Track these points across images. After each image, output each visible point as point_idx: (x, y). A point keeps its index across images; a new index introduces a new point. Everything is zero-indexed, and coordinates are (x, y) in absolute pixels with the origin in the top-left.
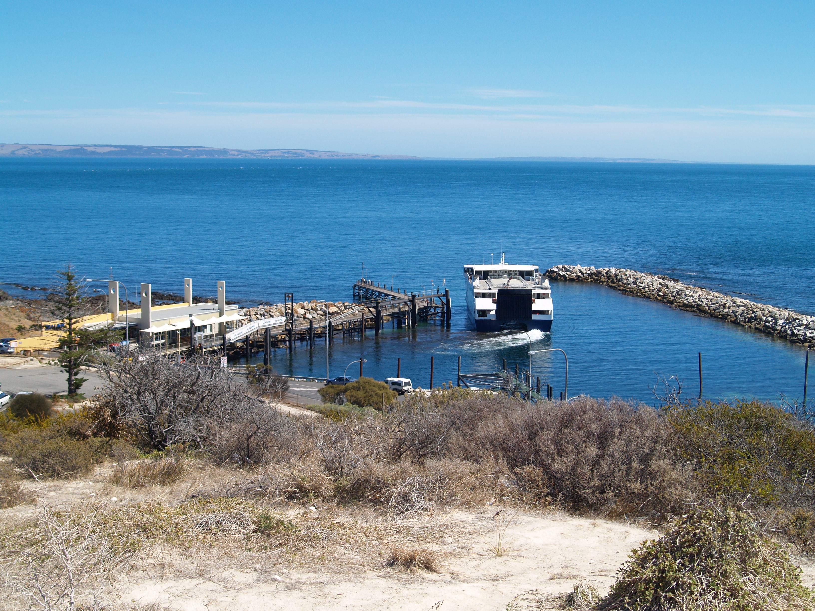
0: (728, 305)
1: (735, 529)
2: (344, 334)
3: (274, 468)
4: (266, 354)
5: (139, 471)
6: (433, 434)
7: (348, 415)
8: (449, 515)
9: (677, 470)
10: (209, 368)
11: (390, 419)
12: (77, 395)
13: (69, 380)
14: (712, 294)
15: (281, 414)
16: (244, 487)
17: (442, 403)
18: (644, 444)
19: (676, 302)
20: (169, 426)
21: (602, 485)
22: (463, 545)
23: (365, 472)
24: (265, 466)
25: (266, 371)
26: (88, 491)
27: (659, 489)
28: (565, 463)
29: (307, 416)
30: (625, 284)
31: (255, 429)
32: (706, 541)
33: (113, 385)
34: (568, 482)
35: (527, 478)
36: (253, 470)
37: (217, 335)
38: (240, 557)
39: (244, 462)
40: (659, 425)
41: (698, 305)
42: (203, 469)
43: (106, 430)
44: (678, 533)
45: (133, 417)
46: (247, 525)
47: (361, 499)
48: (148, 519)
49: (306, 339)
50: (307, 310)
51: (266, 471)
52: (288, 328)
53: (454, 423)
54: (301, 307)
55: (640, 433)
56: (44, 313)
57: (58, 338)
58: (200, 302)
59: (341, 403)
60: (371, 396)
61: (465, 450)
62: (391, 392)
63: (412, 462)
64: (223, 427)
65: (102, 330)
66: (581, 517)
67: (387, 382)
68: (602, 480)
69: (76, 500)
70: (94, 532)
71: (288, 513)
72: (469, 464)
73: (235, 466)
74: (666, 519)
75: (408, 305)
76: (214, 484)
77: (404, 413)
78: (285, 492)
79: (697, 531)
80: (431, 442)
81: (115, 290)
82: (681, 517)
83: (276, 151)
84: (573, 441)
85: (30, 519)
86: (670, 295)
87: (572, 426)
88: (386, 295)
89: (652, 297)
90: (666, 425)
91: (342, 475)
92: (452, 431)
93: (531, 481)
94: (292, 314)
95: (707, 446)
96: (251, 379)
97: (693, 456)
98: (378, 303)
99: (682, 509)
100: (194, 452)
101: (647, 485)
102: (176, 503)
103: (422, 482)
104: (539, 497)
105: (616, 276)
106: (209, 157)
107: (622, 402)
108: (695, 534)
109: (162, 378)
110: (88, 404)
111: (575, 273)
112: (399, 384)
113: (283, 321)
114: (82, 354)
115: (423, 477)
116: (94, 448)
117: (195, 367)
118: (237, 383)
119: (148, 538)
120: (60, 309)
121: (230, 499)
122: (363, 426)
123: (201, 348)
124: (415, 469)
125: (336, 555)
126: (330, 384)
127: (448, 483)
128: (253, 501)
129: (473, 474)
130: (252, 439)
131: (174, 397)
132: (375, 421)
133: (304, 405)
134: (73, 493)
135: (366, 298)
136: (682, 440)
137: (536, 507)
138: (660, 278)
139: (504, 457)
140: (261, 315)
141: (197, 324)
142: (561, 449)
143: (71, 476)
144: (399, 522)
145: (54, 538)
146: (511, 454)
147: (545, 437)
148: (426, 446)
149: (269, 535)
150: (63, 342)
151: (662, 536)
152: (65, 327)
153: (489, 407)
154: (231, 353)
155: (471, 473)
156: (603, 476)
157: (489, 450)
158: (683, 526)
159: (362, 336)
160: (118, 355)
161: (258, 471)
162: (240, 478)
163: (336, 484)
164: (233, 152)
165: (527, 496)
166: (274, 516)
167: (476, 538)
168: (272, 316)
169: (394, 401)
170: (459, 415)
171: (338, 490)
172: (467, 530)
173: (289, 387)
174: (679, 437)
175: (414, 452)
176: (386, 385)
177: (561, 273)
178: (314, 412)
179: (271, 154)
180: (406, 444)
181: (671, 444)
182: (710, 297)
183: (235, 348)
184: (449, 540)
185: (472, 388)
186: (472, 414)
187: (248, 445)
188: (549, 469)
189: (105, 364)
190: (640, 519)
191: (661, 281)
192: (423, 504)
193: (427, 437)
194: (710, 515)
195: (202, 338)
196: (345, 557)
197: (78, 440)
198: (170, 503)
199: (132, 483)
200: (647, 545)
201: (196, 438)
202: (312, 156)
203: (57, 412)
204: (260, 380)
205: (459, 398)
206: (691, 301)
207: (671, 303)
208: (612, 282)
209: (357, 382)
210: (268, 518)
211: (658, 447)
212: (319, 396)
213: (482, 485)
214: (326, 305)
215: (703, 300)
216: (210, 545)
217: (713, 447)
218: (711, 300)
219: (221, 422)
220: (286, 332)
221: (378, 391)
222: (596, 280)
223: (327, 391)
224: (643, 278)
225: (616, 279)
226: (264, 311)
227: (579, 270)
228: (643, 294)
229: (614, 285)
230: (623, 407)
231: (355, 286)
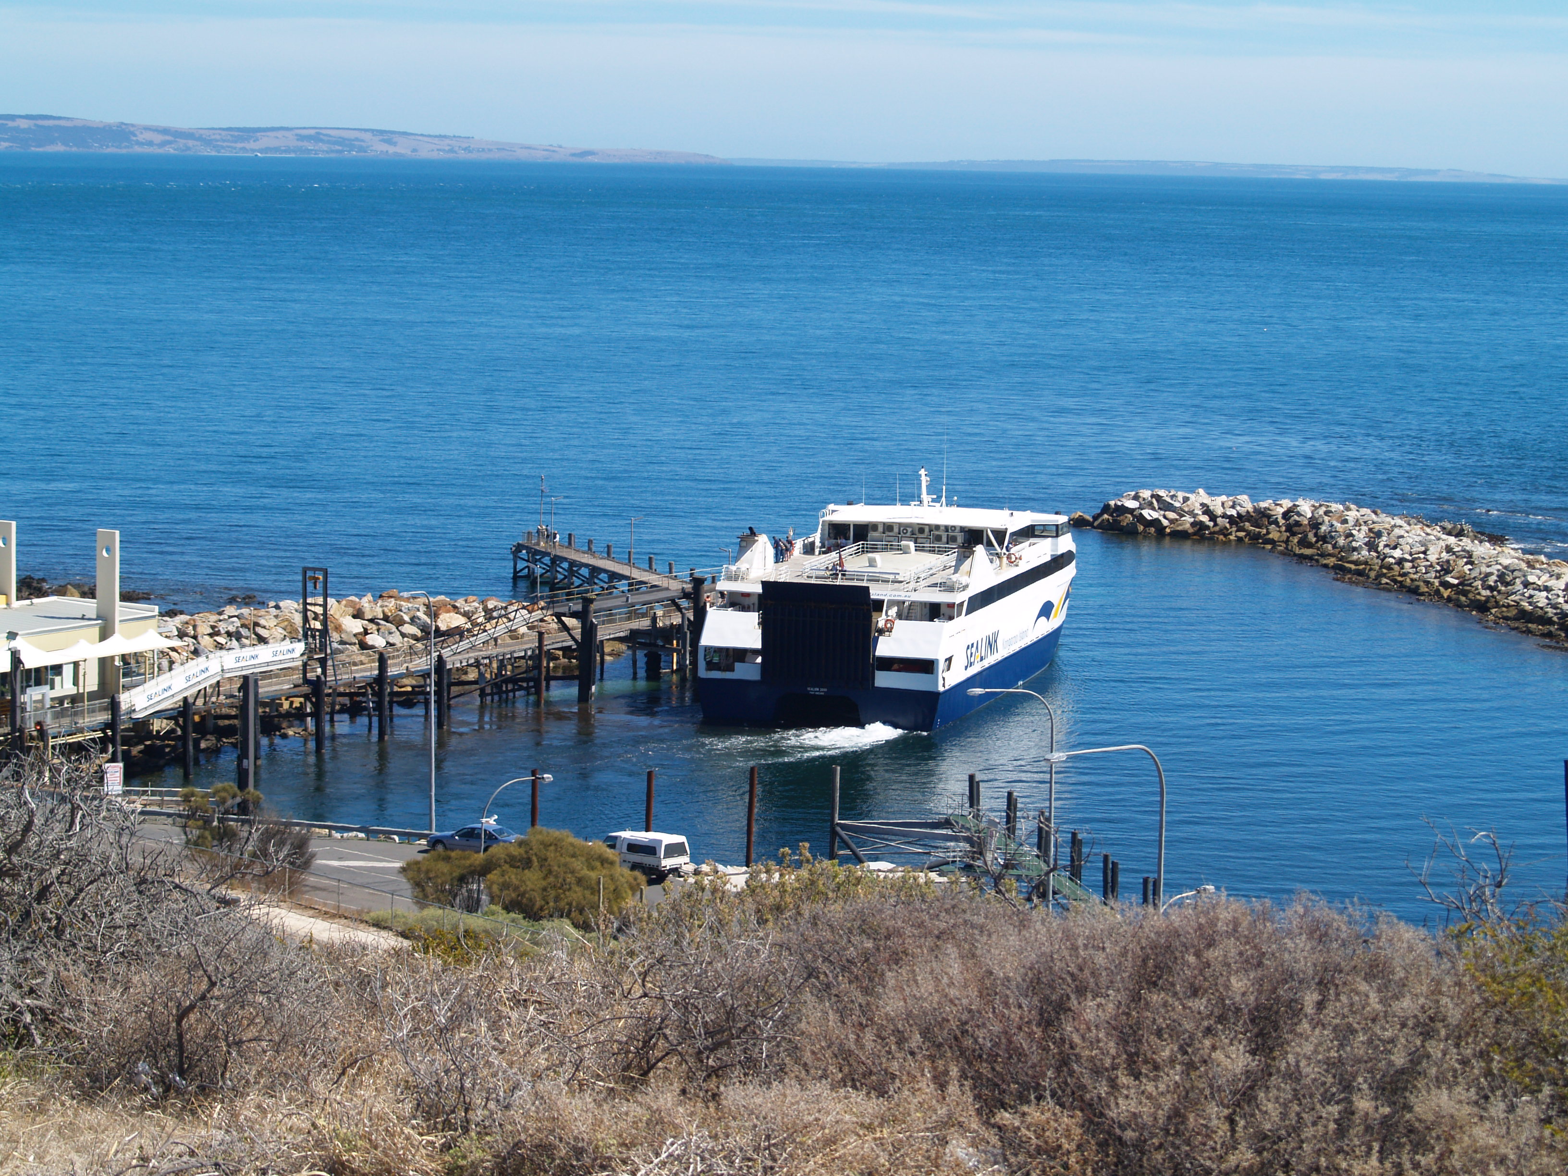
2: (483, 694)
3: (259, 1106)
4: (244, 755)
6: (748, 1005)
7: (491, 943)
9: (1491, 1119)
10: (63, 799)
11: (618, 959)
15: (284, 940)
16: (166, 1166)
17: (778, 909)
18: (1392, 1041)
19: (1497, 605)
21: (1263, 1164)
23: (539, 1120)
24: (232, 1101)
25: (243, 808)
28: (1150, 1097)
29: (365, 948)
30: (1342, 549)
31: (204, 986)
34: (1159, 1156)
35: (1034, 1141)
36: (193, 1112)
37: (92, 696)
39: (167, 1089)
40: (1438, 982)
42: (39, 1109)
49: (366, 708)
50: (371, 621)
51: (234, 1115)
52: (311, 676)
53: (811, 973)
54: (351, 610)
55: (1378, 1007)
58: (42, 594)
59: (472, 906)
60: (563, 886)
61: (844, 1055)
62: (624, 873)
63: (684, 1092)
64: (103, 979)
67: (613, 843)
68: (1264, 1149)
72: (857, 1097)
73: (137, 1101)
75: (679, 609)
76: (74, 1156)
77: (661, 941)
80: (744, 1030)
83: (280, 134)
84: (1174, 1030)
86: (1478, 583)
87: (1173, 985)
88: (614, 576)
89: (1423, 589)
90: (1459, 984)
91: (466, 1130)
92: (807, 996)
93: (1046, 1152)
94: (324, 632)
96: (196, 832)
97: (1540, 1079)
98: (587, 602)
100: (13, 1055)
101: (1398, 1165)
103: (713, 1153)
105: (1315, 524)
106: (74, 149)
111: (1192, 513)
112: (650, 849)
113: (297, 654)
115: (715, 1137)
117: (19, 795)
118: (151, 844)
122: (536, 980)
123: (42, 734)
124: (692, 1114)
126: (440, 848)
127: (791, 1155)
129: (870, 1128)
130: (193, 1017)
132: (571, 963)
133: (360, 912)
135: (553, 586)
136: (1508, 1028)
138: (1449, 534)
139: (963, 1076)
141: (32, 660)
142: (1137, 1054)
146: (985, 1069)
147: (1089, 1015)
148: (727, 1043)
153: (921, 925)
154: (136, 750)
155: (862, 1125)
156: (1265, 1137)
157: (919, 1057)
159: (537, 704)
161: (210, 1116)
162: (154, 1138)
163: (447, 1158)
164: (148, 136)
168: (262, 640)
170: (827, 947)
173: (313, 856)
174: (1498, 1020)
175: (691, 1061)
176: (609, 853)
177: (1147, 514)
178: (384, 934)
179: (266, 141)
180: (666, 1037)
181: (1474, 1042)
183: (149, 735)
185: (874, 865)
186: (869, 945)
187: (180, 1036)
188: (1102, 1115)
191: (1452, 540)
193: (731, 1013)
195: (48, 704)
201: (21, 1013)
202: (391, 149)
204: (225, 835)
205: (830, 895)
206: (1542, 603)
207: (1483, 607)
208: (1304, 543)
209: (521, 844)
211: (1435, 1049)
212: (405, 885)
213: (897, 1163)
214: (428, 606)
219: (99, 963)
220: (306, 689)
221: (585, 872)
222: (1255, 537)
223: (428, 872)
224: (1397, 532)
225: (1316, 535)
226: (237, 623)
227: (1203, 505)
228: (1395, 581)
229: (1308, 552)
230: (1328, 925)
231: (519, 547)
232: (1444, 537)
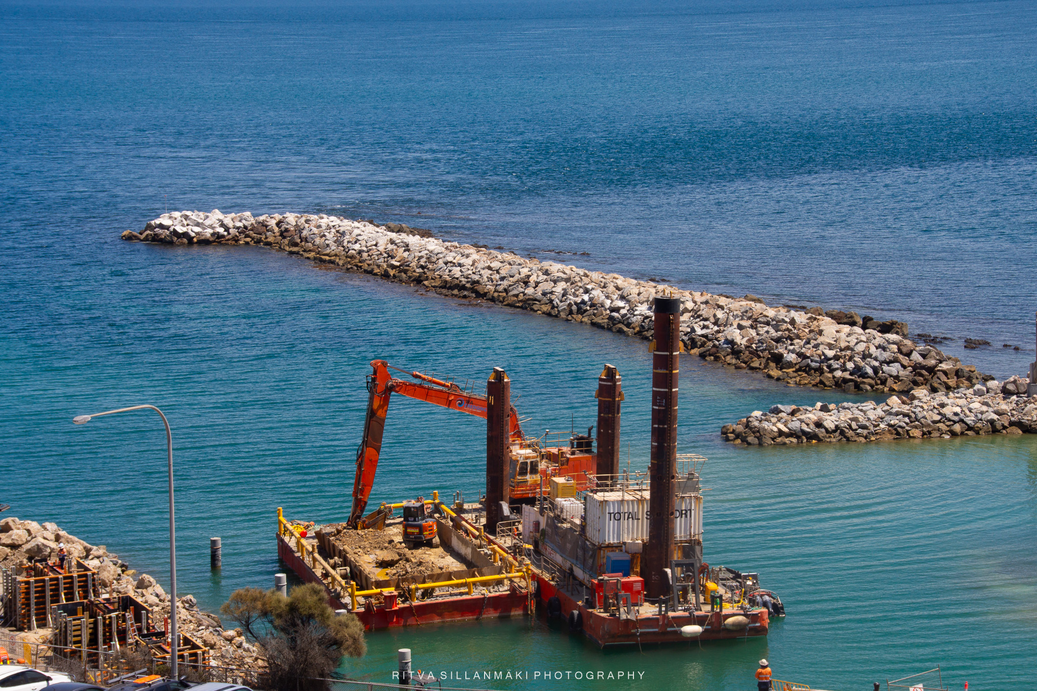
0: (533, 278)
14: (500, 257)
19: (427, 278)
30: (319, 246)
41: (473, 283)
86: (414, 264)
89: (376, 270)
105: (299, 229)
111: (211, 227)
138: (392, 230)
177: (180, 229)
182: (495, 264)
191: (393, 235)
206: (458, 274)
207: (418, 281)
208: (292, 243)
215: (482, 272)
218: (498, 271)
222: (258, 241)
224: (356, 231)
225: (300, 237)
227: (219, 220)
228: (357, 266)
229: (295, 249)
232: (389, 233)
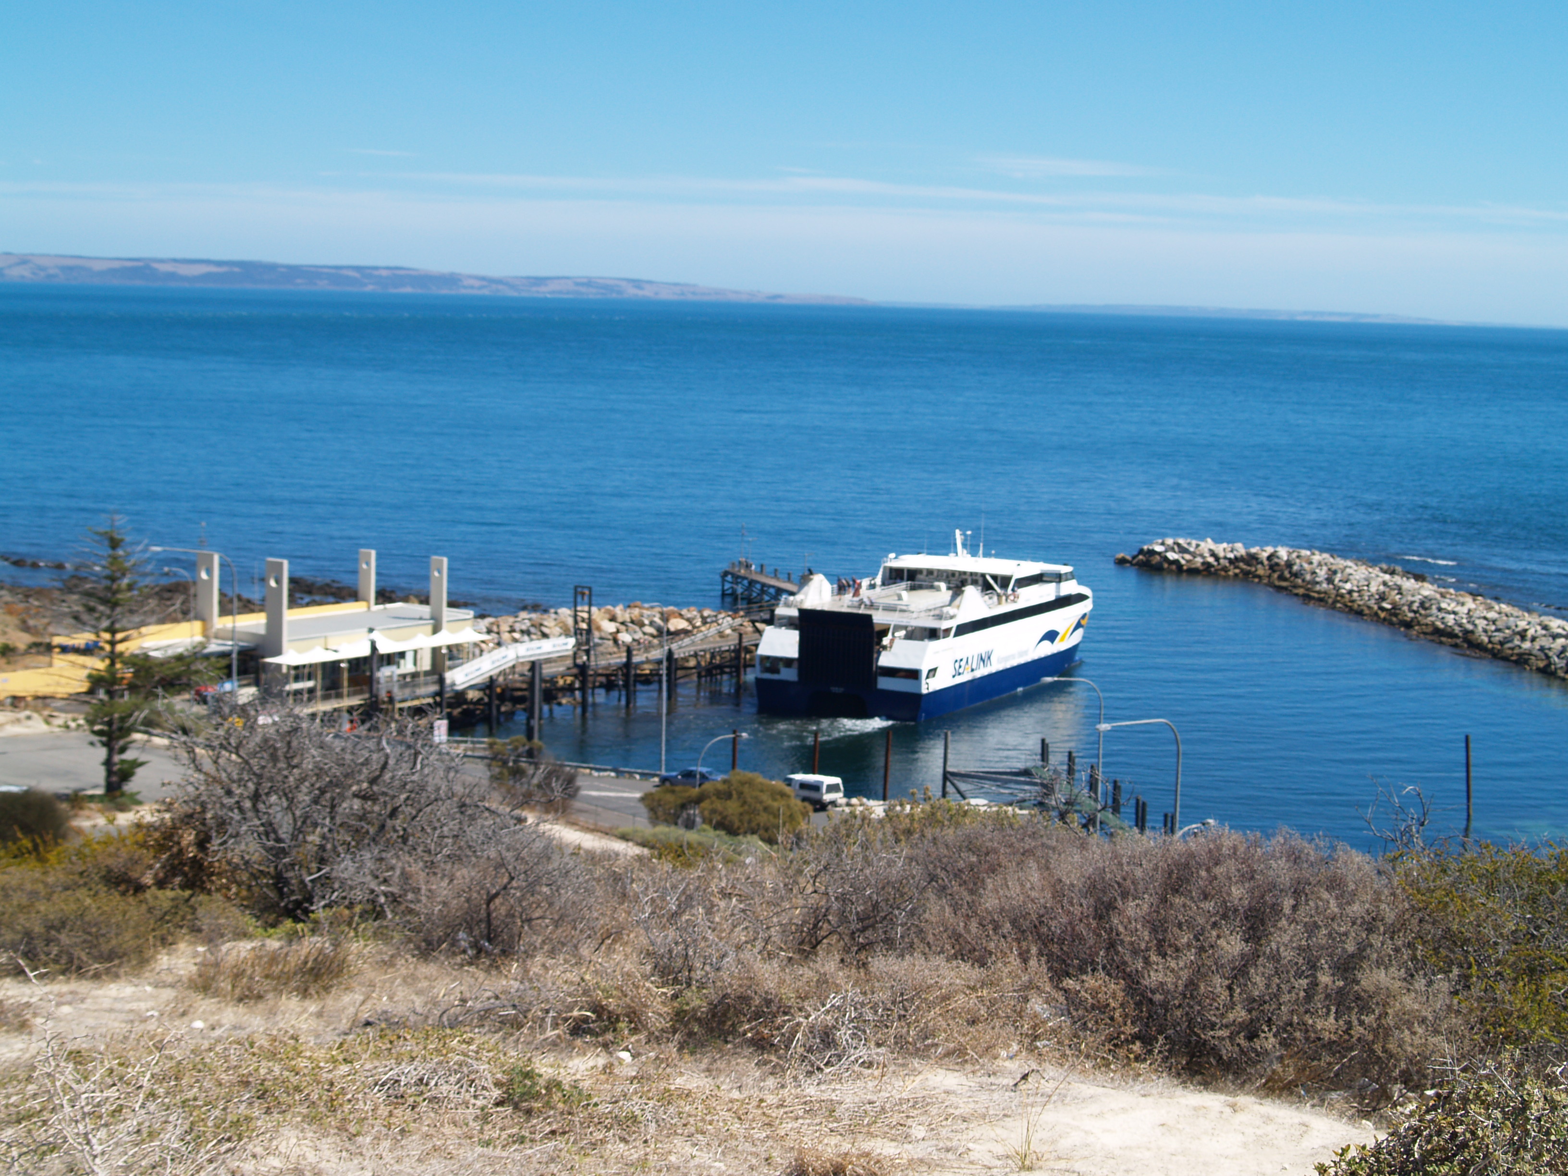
0: (1531, 632)
1: (1541, 1127)
2: (699, 676)
3: (544, 965)
4: (531, 716)
5: (253, 966)
6: (887, 900)
7: (705, 852)
8: (920, 1077)
9: (1416, 992)
10: (409, 747)
11: (795, 866)
12: (123, 794)
13: (108, 763)
14: (1497, 608)
15: (561, 847)
16: (479, 1006)
17: (909, 832)
18: (1346, 934)
19: (1419, 624)
20: (319, 870)
21: (1252, 1020)
22: (949, 1144)
23: (740, 979)
24: (524, 961)
25: (530, 754)
26: (143, 1006)
27: (1375, 1031)
28: (1172, 971)
29: (617, 854)
30: (1309, 583)
31: (506, 880)
32: (1478, 1150)
33: (202, 777)
34: (1178, 1013)
35: (1090, 1001)
36: (497, 968)
37: (427, 673)
38: (466, 1158)
39: (480, 952)
40: (1379, 893)
41: (1466, 632)
42: (389, 964)
43: (185, 875)
44: (1417, 1132)
45: (243, 847)
46: (484, 1088)
47: (730, 1038)
48: (270, 1071)
49: (617, 686)
50: (623, 623)
51: (526, 971)
52: (579, 661)
53: (933, 878)
54: (607, 616)
55: (1336, 910)
56: (58, 618)
57: (86, 672)
58: (391, 600)
59: (690, 825)
60: (754, 812)
61: (957, 937)
62: (797, 804)
63: (842, 961)
64: (435, 874)
65: (180, 658)
66: (1206, 1089)
67: (789, 782)
68: (1253, 1009)
69: (116, 1025)
70: (152, 1095)
71: (570, 1064)
72: (965, 967)
73: (458, 959)
74: (1389, 1098)
76: (414, 997)
77: (826, 854)
78: (566, 1020)
79: (1460, 1129)
80: (885, 918)
81: (209, 572)
82: (1422, 1095)
84: (1190, 924)
85: (16, 1064)
86: (1405, 608)
87: (1190, 891)
89: (1366, 611)
90: (1393, 894)
91: (689, 985)
92: (930, 894)
93: (1098, 1008)
94: (589, 631)
95: (1483, 943)
96: (497, 770)
97: (1451, 963)
99: (1425, 1077)
100: (372, 925)
101: (1349, 1023)
102: (331, 1038)
103: (863, 1005)
104: (1115, 1042)
105: (1289, 564)
107: (1298, 842)
108: (1454, 1135)
109: (308, 765)
110: (147, 814)
111: (1202, 556)
112: (816, 787)
113: (570, 646)
114: (137, 707)
115: (864, 994)
116: (158, 913)
117: (379, 743)
118: (468, 780)
119: (268, 1111)
120: (91, 610)
121: (448, 1031)
122: (738, 879)
123: (391, 700)
124: (849, 977)
125: (673, 1158)
126: (668, 784)
127: (918, 1007)
128: (498, 1036)
129: (973, 989)
130: (498, 901)
131: (333, 807)
132: (762, 868)
133: (611, 829)
134: (111, 1010)
135: (750, 601)
136: (1428, 927)
137: (1107, 1065)
138: (1385, 572)
139: (1040, 954)
140: (522, 632)
141: (384, 648)
142: (1164, 940)
143: (108, 971)
144: (811, 1090)
145: (67, 1109)
146: (1055, 948)
147: (1130, 912)
148: (872, 927)
149: (529, 1112)
150: (96, 682)
151: (1382, 1136)
152: (102, 649)
153: (1011, 846)
154: (456, 712)
155: (969, 987)
156: (1254, 1000)
157: (1009, 939)
158: (1428, 1117)
159: (738, 682)
160: (215, 712)
161: (509, 971)
162: (470, 986)
163: (676, 1004)
164: (472, 282)
165: (1089, 1041)
166: (542, 1070)
167: (977, 1130)
168: (545, 636)
169: (803, 826)
170: (945, 860)
171: (680, 1017)
172: (957, 1112)
173: (578, 789)
174: (1421, 921)
175: (847, 939)
176: (787, 789)
177: (1171, 556)
178: (630, 844)
179: (553, 286)
180: (829, 922)
181: (1404, 936)
182: (1492, 615)
183: (465, 701)
184: (918, 1132)
185: (973, 801)
186: (974, 859)
187: (489, 914)
188: (1138, 983)
189: (185, 731)
190: (1334, 1095)
191: (1387, 577)
192: (862, 1053)
193: (876, 906)
194: (1487, 1094)
195: (395, 678)
196: (692, 1163)
197: (123, 894)
198: (318, 1036)
199: (238, 991)
200: (1348, 1156)
201: (377, 896)
202: (640, 293)
203: (79, 831)
204: (517, 773)
205: (946, 823)
206: (1451, 623)
207: (1408, 625)
208: (1281, 578)
209: (725, 782)
210: (528, 1075)
211: (1376, 940)
212: (643, 810)
213: (993, 1014)
214: (662, 613)
215: (1477, 622)
216: (403, 1131)
217: (1496, 943)
218: (1494, 622)
219: (432, 862)
220: (575, 671)
221: (770, 802)
222: (1246, 574)
223: (659, 800)
224: (1348, 571)
225: (1290, 572)
226: (528, 623)
227: (1210, 550)
228: (1346, 606)
229: (1284, 584)
230: (1301, 851)
231: (726, 574)
232: (1381, 574)
